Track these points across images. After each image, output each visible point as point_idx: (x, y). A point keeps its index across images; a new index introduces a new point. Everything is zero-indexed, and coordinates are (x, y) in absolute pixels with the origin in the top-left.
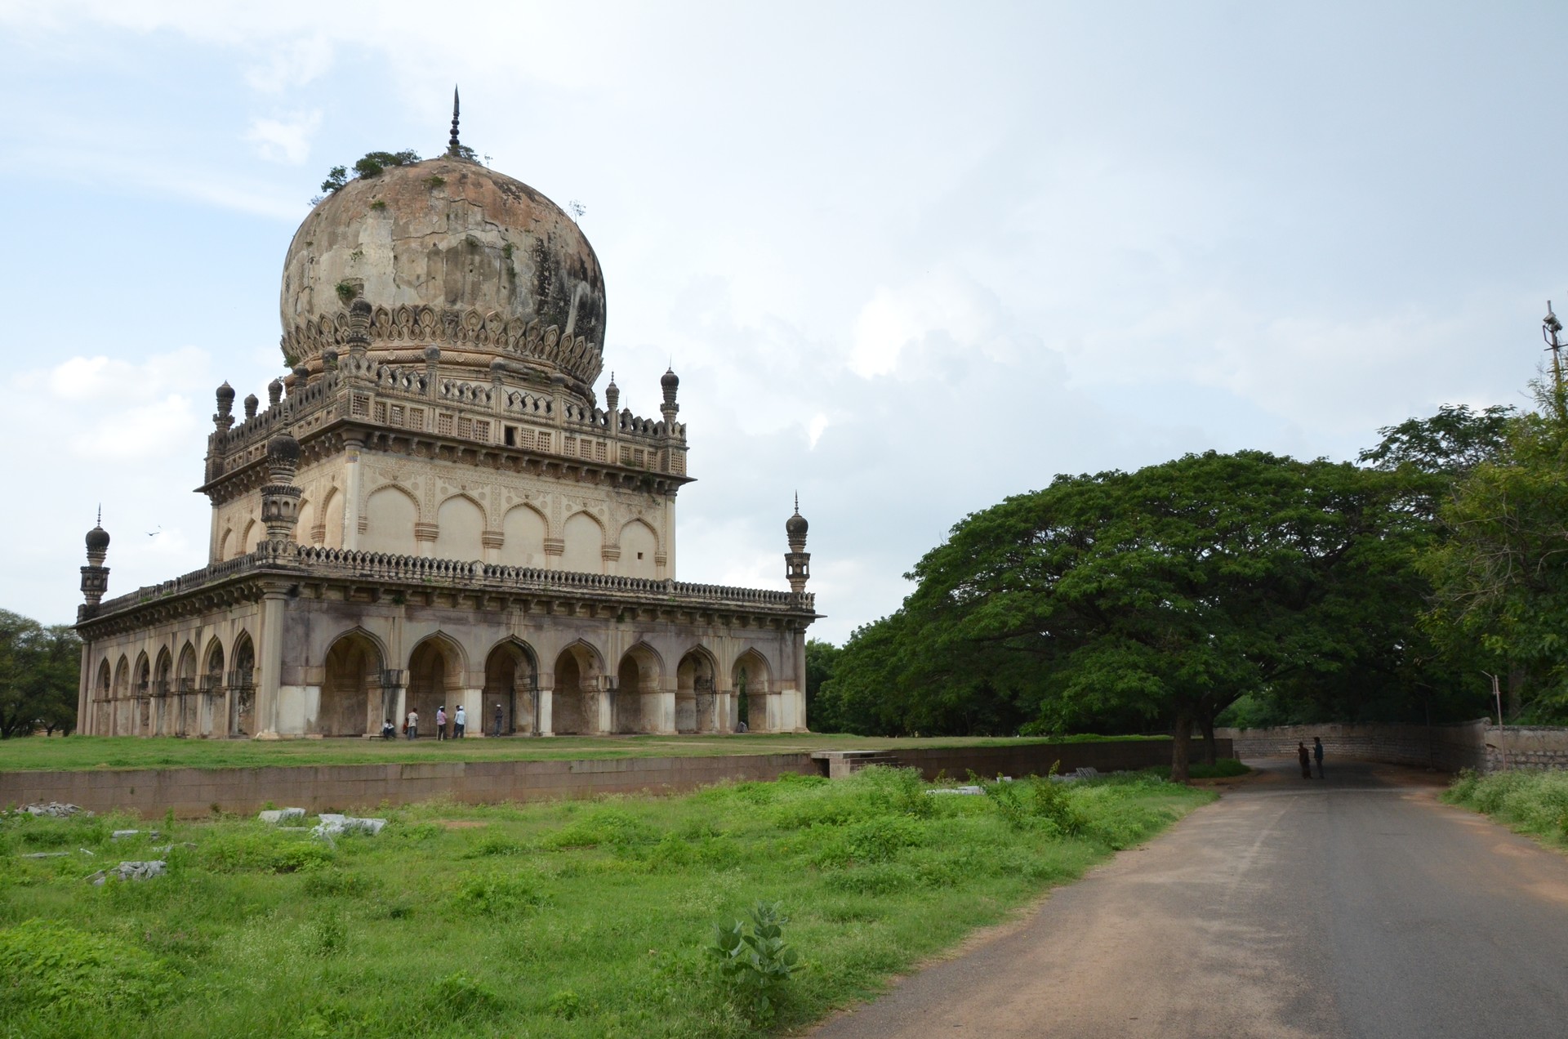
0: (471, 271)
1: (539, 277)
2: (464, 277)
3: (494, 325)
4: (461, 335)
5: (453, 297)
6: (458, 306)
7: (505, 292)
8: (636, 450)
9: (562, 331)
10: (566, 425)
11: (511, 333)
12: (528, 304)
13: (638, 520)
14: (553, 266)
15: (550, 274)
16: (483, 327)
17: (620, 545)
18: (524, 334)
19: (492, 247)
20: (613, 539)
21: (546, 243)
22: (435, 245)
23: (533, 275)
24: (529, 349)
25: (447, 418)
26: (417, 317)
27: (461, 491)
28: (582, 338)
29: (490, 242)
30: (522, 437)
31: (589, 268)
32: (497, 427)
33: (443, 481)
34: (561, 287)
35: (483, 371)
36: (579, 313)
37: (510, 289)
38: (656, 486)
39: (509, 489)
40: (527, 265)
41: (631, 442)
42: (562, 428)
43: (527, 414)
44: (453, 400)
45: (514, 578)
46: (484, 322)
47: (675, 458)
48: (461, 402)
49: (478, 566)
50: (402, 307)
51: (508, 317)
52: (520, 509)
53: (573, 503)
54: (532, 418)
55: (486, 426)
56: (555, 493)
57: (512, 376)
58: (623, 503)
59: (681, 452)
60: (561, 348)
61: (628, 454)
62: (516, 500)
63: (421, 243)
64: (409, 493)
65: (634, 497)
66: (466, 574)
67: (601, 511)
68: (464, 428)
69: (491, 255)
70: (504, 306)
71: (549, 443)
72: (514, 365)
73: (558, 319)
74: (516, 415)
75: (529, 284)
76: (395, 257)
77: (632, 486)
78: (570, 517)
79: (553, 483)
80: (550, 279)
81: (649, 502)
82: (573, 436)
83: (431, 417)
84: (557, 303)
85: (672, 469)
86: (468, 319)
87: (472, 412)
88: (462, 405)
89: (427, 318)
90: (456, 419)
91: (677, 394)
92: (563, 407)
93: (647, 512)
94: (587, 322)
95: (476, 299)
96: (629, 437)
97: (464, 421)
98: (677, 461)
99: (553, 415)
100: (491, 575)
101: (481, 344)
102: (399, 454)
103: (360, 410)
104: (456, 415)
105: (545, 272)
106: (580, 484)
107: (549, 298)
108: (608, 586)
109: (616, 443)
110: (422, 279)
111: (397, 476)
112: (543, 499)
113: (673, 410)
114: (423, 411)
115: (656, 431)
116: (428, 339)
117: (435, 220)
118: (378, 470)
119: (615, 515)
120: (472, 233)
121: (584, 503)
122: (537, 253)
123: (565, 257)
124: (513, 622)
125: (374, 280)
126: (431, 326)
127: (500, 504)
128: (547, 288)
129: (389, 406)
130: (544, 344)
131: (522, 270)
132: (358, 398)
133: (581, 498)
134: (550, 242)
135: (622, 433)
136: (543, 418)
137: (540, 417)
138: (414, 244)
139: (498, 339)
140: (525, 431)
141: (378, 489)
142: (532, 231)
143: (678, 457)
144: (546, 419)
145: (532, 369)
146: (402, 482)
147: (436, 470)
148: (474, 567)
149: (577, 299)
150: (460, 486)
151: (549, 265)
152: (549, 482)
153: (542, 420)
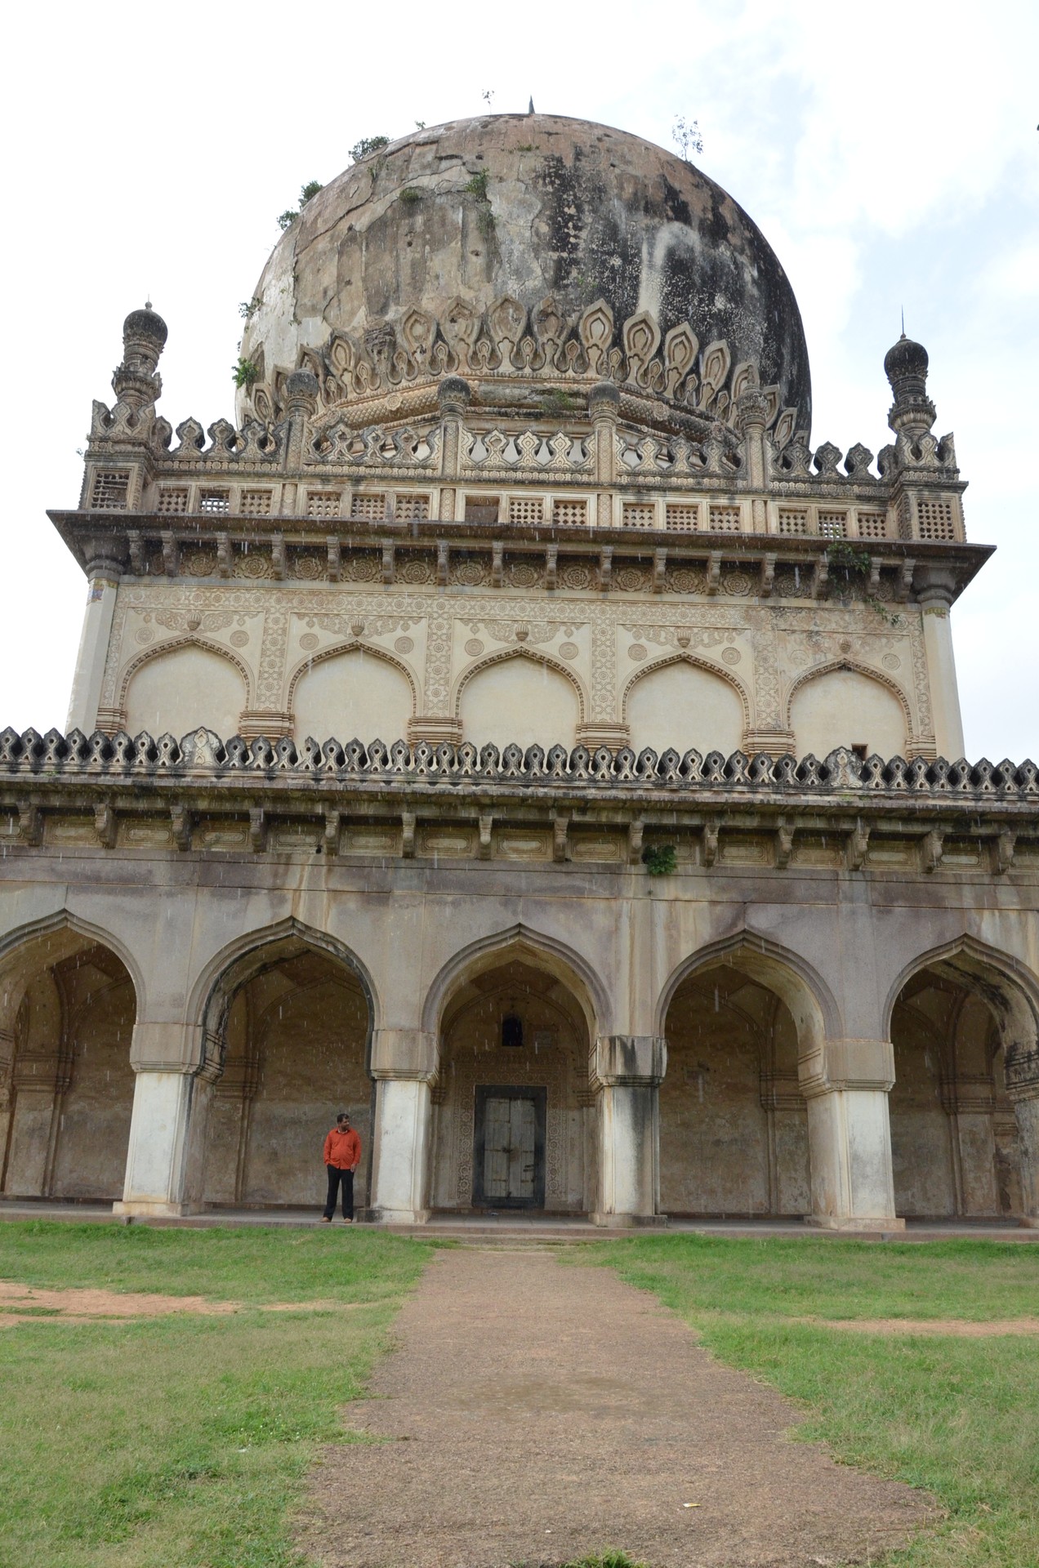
0: (410, 244)
1: (552, 218)
2: (397, 258)
3: (461, 326)
4: (402, 366)
5: (379, 303)
6: (390, 316)
7: (478, 262)
8: (823, 515)
9: (622, 314)
10: (625, 480)
11: (498, 334)
12: (530, 271)
13: (844, 667)
14: (585, 197)
15: (579, 209)
16: (439, 336)
17: (795, 728)
18: (528, 331)
19: (449, 192)
20: (769, 715)
21: (569, 162)
22: (350, 228)
23: (537, 217)
24: (548, 360)
25: (329, 499)
26: (327, 361)
27: (353, 640)
28: (685, 327)
29: (445, 184)
30: (513, 517)
31: (698, 205)
32: (448, 502)
33: (308, 623)
34: (612, 231)
35: (437, 413)
36: (671, 279)
37: (488, 254)
38: (876, 577)
39: (475, 625)
40: (522, 202)
41: (805, 496)
42: (614, 486)
43: (523, 469)
44: (340, 463)
45: (307, 767)
46: (438, 325)
47: (927, 512)
48: (358, 465)
49: (201, 742)
50: (304, 355)
51: (489, 303)
52: (506, 665)
53: (643, 641)
54: (536, 476)
55: (423, 506)
56: (599, 622)
57: (506, 414)
58: (794, 632)
59: (944, 495)
60: (630, 349)
61: (803, 525)
62: (493, 646)
63: (332, 237)
64: (226, 654)
65: (826, 615)
66: (164, 764)
67: (732, 654)
68: (370, 514)
69: (447, 206)
70: (476, 286)
71: (582, 522)
72: (508, 391)
73: (609, 291)
74: (494, 474)
75: (528, 234)
76: (296, 279)
77: (814, 590)
78: (643, 672)
79: (592, 601)
80: (579, 219)
81: (872, 622)
82: (646, 499)
83: (288, 500)
84: (604, 262)
85: (923, 536)
86: (408, 330)
87: (382, 478)
88: (362, 470)
89: (340, 356)
90: (347, 499)
91: (928, 381)
92: (618, 446)
93: (867, 648)
94: (701, 301)
95: (421, 290)
96: (801, 486)
97: (369, 501)
98: (935, 518)
99: (590, 463)
100: (236, 761)
101: (443, 373)
102: (206, 579)
103: (109, 499)
104: (348, 490)
105: (566, 210)
106: (667, 597)
107: (580, 254)
108: (622, 777)
109: (765, 502)
110: (331, 293)
111: (199, 624)
112: (565, 639)
113: (919, 416)
114: (270, 492)
115: (881, 469)
116: (352, 396)
117: (352, 192)
118: (153, 615)
119: (772, 660)
120: (414, 183)
121: (679, 640)
122: (548, 180)
123: (615, 182)
124: (292, 883)
125: (272, 333)
126: (350, 368)
127: (448, 659)
128: (576, 237)
129: (193, 493)
130: (581, 344)
131: (510, 214)
132: (106, 477)
133: (672, 629)
134: (580, 160)
135: (780, 480)
136: (564, 471)
137: (556, 470)
138: (322, 244)
139: (475, 353)
140: (519, 504)
141: (154, 652)
142: (537, 148)
143: (937, 508)
144: (573, 472)
145: (550, 392)
146: (209, 634)
147: (290, 601)
148: (187, 747)
149: (660, 254)
150: (349, 631)
151: (575, 195)
152: (582, 600)
153: (560, 477)
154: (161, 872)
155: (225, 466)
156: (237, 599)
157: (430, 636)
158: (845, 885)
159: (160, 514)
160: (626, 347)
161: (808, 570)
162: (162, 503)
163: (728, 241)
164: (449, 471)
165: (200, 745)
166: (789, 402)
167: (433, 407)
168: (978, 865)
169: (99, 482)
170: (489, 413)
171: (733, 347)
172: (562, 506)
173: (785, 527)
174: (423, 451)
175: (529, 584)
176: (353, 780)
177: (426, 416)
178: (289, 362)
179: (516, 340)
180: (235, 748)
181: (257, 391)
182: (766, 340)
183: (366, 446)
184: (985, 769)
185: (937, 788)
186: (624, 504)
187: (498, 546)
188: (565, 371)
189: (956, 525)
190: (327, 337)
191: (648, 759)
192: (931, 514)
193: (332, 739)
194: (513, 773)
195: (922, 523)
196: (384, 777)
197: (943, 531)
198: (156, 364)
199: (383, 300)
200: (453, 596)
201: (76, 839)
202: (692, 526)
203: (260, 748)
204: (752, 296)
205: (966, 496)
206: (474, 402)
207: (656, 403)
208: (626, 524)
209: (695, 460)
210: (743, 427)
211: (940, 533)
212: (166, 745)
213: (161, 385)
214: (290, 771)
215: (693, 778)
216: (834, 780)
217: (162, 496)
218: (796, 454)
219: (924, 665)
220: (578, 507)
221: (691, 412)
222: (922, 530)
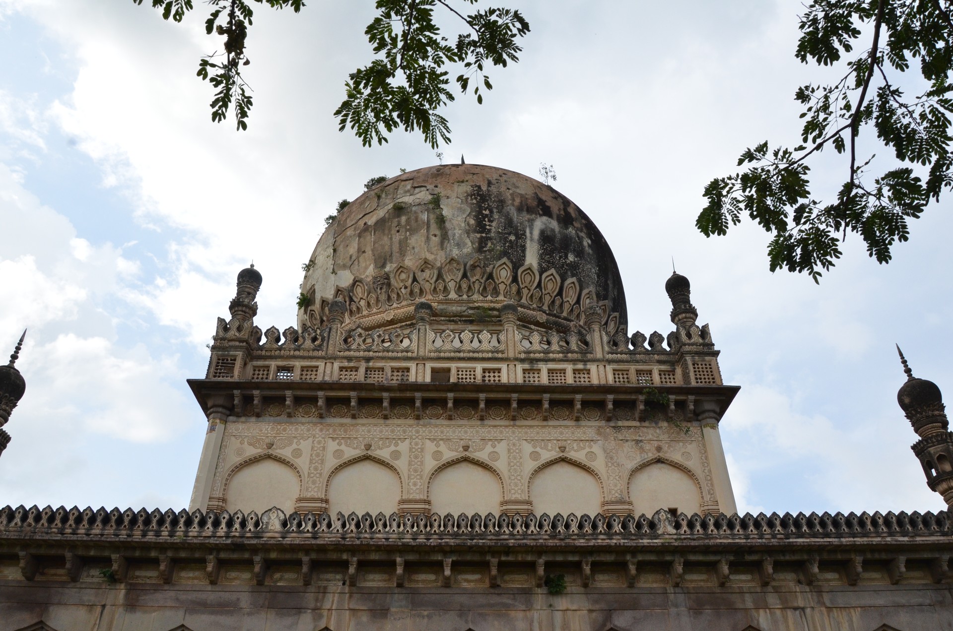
0: (398, 231)
1: (476, 216)
2: (391, 239)
3: (427, 274)
4: (394, 296)
5: (381, 261)
6: (387, 269)
7: (435, 240)
8: (639, 372)
9: (517, 264)
10: (523, 356)
11: (448, 278)
12: (465, 244)
13: (659, 461)
14: (494, 205)
16: (415, 279)
17: (633, 499)
18: (465, 276)
19: (419, 204)
20: (616, 492)
21: (484, 188)
22: (365, 224)
23: (468, 216)
24: (476, 291)
25: (351, 371)
26: (351, 294)
27: (365, 453)
28: (553, 271)
29: (418, 200)
30: (459, 378)
31: (555, 207)
32: (420, 371)
33: (338, 444)
34: (509, 222)
35: (414, 321)
36: (544, 246)
37: (442, 236)
38: (673, 407)
39: (438, 442)
40: (460, 209)
41: (627, 362)
42: (516, 359)
43: (464, 351)
44: (358, 350)
45: (338, 530)
46: (414, 273)
47: (698, 368)
48: (369, 351)
49: (273, 516)
50: (338, 291)
51: (442, 262)
52: (457, 466)
53: (538, 449)
54: (471, 355)
55: (406, 374)
56: (511, 438)
57: (453, 321)
58: (627, 441)
59: (707, 358)
60: (522, 284)
61: (627, 378)
62: (449, 455)
63: (355, 229)
64: (288, 462)
65: (645, 430)
66: (250, 530)
67: (592, 455)
68: (374, 379)
69: (419, 211)
70: (435, 253)
71: (499, 381)
72: (454, 308)
73: (509, 253)
74: (447, 355)
75: (463, 225)
76: (335, 250)
77: (637, 415)
78: (539, 468)
79: (506, 426)
80: (491, 217)
81: (673, 433)
82: (535, 367)
83: (328, 371)
84: (505, 239)
85: (697, 382)
86: (397, 277)
87: (383, 358)
88: (371, 354)
89: (359, 291)
90: (362, 370)
91: (691, 296)
92: (518, 337)
93: (672, 449)
94: (560, 257)
95: (404, 256)
96: (624, 356)
97: (375, 371)
98: (703, 372)
99: (502, 347)
100: (294, 528)
101: (417, 299)
102: (278, 418)
103: (223, 373)
104: (363, 366)
105: (484, 212)
106: (551, 423)
107: (493, 235)
108: (529, 532)
109: (605, 366)
110: (354, 258)
111: (273, 445)
112: (492, 450)
113: (688, 315)
114: (318, 367)
115: (669, 345)
116: (365, 313)
117: (367, 205)
118: (246, 440)
119: (615, 458)
120: (400, 200)
121: (559, 448)
122: (473, 197)
123: (510, 197)
124: (327, 605)
125: (320, 279)
126: (364, 298)
127: (422, 463)
128: (489, 225)
129: (273, 368)
130: (495, 282)
131: (453, 215)
132: (223, 360)
133: (555, 442)
134: (490, 187)
135: (612, 353)
136: (488, 352)
137: (483, 352)
138: (349, 232)
139: (435, 288)
140: (462, 371)
141: (246, 462)
142: (467, 181)
143: (704, 366)
144: (492, 352)
145: (478, 308)
146: (278, 451)
147: (328, 430)
148: (265, 519)
149: (536, 233)
150: (363, 447)
151: (488, 204)
152: (501, 426)
153: (485, 355)
154: (245, 600)
155: (292, 353)
156: (296, 429)
157: (411, 449)
158: (672, 597)
159: (253, 381)
160: (520, 283)
161: (632, 404)
162: (254, 374)
163: (573, 225)
164: (421, 353)
165: (272, 518)
166: (614, 310)
167: (411, 318)
168: (752, 580)
169: (218, 363)
170: (444, 320)
171: (579, 281)
172: (487, 372)
173: (617, 380)
174: (406, 342)
175: (469, 418)
176: (366, 538)
177: (408, 323)
178: (329, 295)
179: (458, 280)
180: (294, 519)
181: (311, 310)
182: (598, 277)
183: (373, 341)
184: (749, 519)
185: (722, 532)
186: (523, 370)
187: (450, 395)
188: (486, 297)
189: (716, 375)
190: (351, 281)
191: (545, 520)
192: (701, 370)
193: (353, 512)
194: (463, 531)
195: (696, 375)
196: (385, 536)
197: (709, 379)
198: (255, 297)
199: (383, 261)
200: (424, 426)
201: (193, 578)
202: (563, 381)
203: (309, 519)
204: (589, 254)
205: (720, 358)
206: (435, 314)
207: (539, 313)
208: (525, 381)
209: (564, 344)
210: (589, 324)
211: (707, 380)
212: (252, 519)
213: (257, 309)
214: (326, 533)
215: (573, 531)
216: (659, 529)
217: (254, 370)
218: (620, 338)
219: (706, 458)
220: (497, 372)
221: (559, 317)
222: (696, 379)
